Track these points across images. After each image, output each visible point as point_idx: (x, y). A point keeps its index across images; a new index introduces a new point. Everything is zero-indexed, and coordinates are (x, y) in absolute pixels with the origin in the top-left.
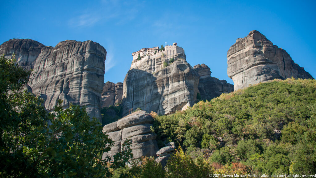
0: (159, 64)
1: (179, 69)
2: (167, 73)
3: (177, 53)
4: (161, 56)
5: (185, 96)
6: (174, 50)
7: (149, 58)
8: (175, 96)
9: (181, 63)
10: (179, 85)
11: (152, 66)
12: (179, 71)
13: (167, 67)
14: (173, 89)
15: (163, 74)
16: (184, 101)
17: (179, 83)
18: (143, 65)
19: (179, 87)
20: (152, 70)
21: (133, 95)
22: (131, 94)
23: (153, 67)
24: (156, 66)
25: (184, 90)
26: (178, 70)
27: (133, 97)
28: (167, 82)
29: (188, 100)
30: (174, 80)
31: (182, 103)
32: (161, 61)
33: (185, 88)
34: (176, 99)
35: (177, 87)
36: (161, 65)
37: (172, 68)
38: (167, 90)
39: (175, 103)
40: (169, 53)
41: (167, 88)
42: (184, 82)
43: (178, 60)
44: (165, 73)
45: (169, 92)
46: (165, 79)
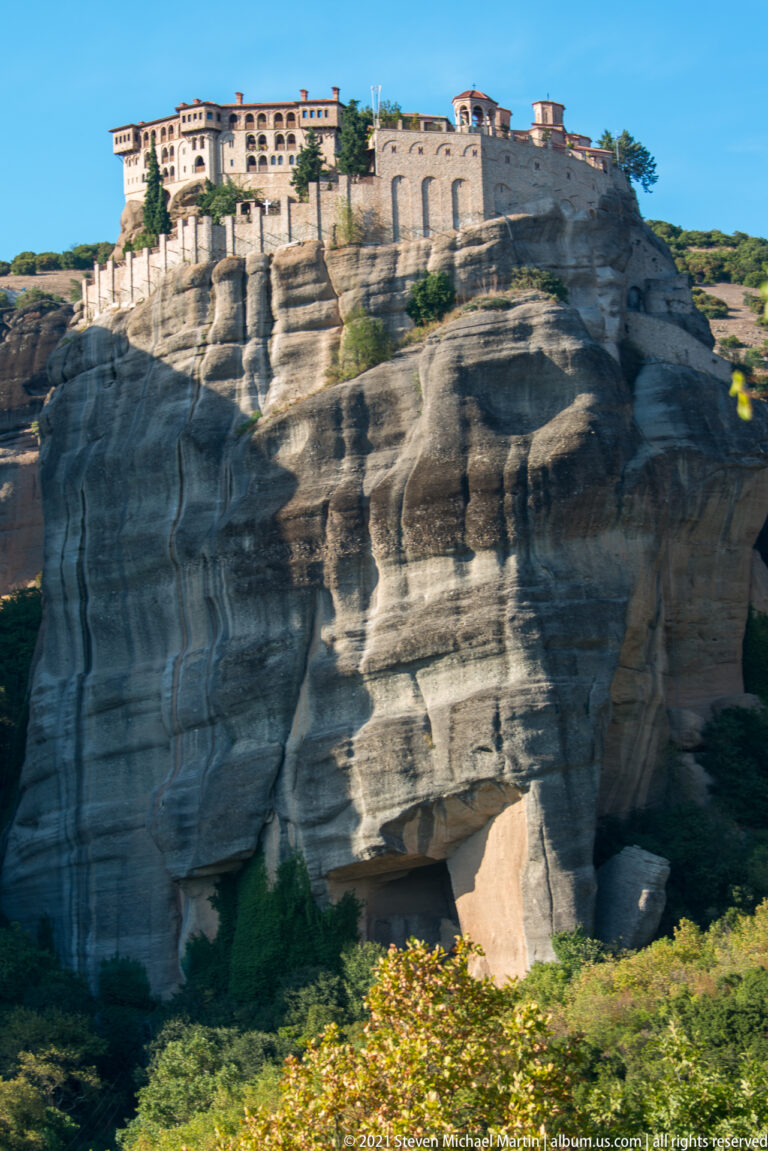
0: (314, 325)
1: (473, 411)
2: (362, 448)
3: (487, 214)
4: (327, 241)
5: (497, 723)
6: (458, 182)
7: (218, 251)
8: (417, 696)
9: (508, 349)
10: (457, 596)
11: (245, 340)
12: (476, 434)
13: (369, 381)
14: (406, 632)
15: (326, 451)
16: (487, 765)
17: (462, 572)
18: (164, 322)
19: (458, 611)
20: (243, 383)
21: (83, 613)
22: (66, 599)
23: (248, 351)
24: (278, 344)
25: (502, 652)
26: (465, 424)
27: (79, 640)
28: (354, 550)
29: (525, 760)
30: (417, 539)
31: (474, 785)
32: (327, 294)
33: (508, 631)
34: (419, 740)
35: (435, 610)
36: (324, 339)
37: (417, 388)
38: (350, 634)
39: (411, 774)
40: (410, 216)
41: (348, 606)
42: (512, 561)
43: (494, 294)
44: (340, 442)
45: (371, 647)
46: (335, 517)
